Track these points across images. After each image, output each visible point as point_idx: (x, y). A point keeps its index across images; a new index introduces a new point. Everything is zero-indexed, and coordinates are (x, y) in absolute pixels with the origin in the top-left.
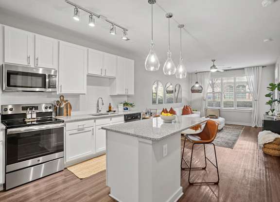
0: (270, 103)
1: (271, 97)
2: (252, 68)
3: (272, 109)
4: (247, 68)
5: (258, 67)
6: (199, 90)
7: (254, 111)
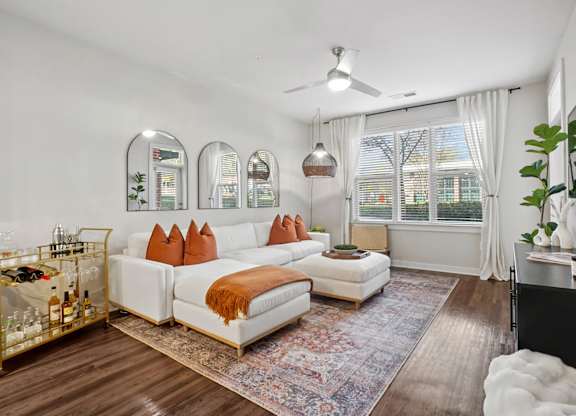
0: (538, 200)
1: (543, 175)
2: (480, 96)
3: (545, 223)
4: (464, 95)
5: (497, 90)
6: (325, 168)
7: (486, 229)
